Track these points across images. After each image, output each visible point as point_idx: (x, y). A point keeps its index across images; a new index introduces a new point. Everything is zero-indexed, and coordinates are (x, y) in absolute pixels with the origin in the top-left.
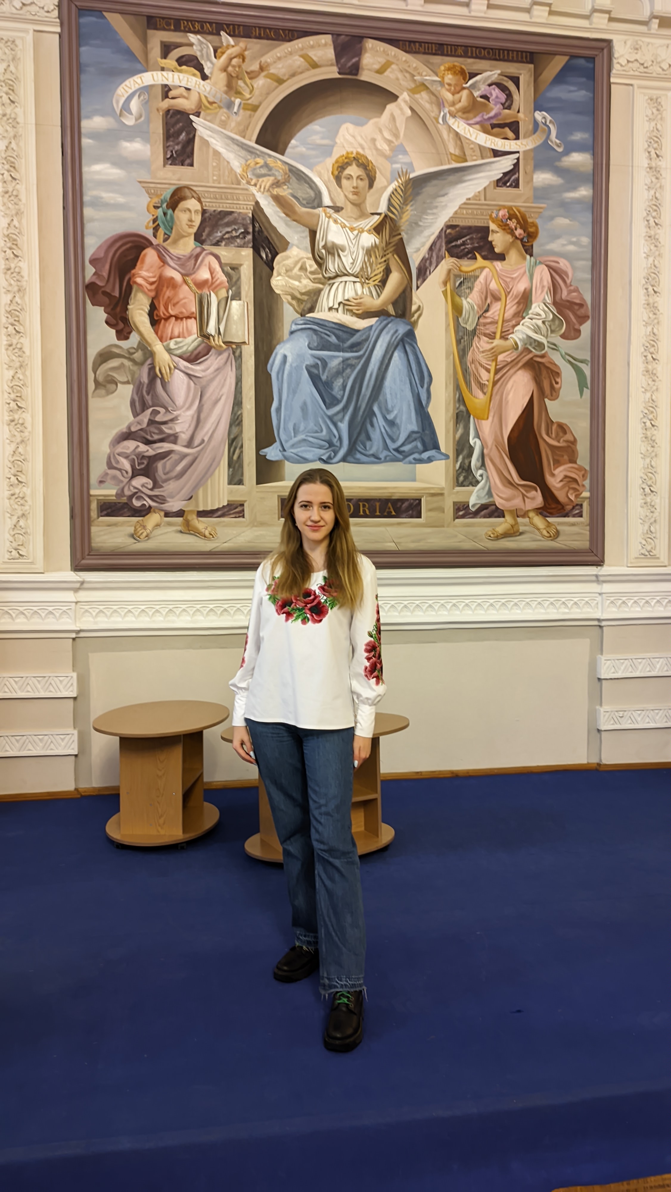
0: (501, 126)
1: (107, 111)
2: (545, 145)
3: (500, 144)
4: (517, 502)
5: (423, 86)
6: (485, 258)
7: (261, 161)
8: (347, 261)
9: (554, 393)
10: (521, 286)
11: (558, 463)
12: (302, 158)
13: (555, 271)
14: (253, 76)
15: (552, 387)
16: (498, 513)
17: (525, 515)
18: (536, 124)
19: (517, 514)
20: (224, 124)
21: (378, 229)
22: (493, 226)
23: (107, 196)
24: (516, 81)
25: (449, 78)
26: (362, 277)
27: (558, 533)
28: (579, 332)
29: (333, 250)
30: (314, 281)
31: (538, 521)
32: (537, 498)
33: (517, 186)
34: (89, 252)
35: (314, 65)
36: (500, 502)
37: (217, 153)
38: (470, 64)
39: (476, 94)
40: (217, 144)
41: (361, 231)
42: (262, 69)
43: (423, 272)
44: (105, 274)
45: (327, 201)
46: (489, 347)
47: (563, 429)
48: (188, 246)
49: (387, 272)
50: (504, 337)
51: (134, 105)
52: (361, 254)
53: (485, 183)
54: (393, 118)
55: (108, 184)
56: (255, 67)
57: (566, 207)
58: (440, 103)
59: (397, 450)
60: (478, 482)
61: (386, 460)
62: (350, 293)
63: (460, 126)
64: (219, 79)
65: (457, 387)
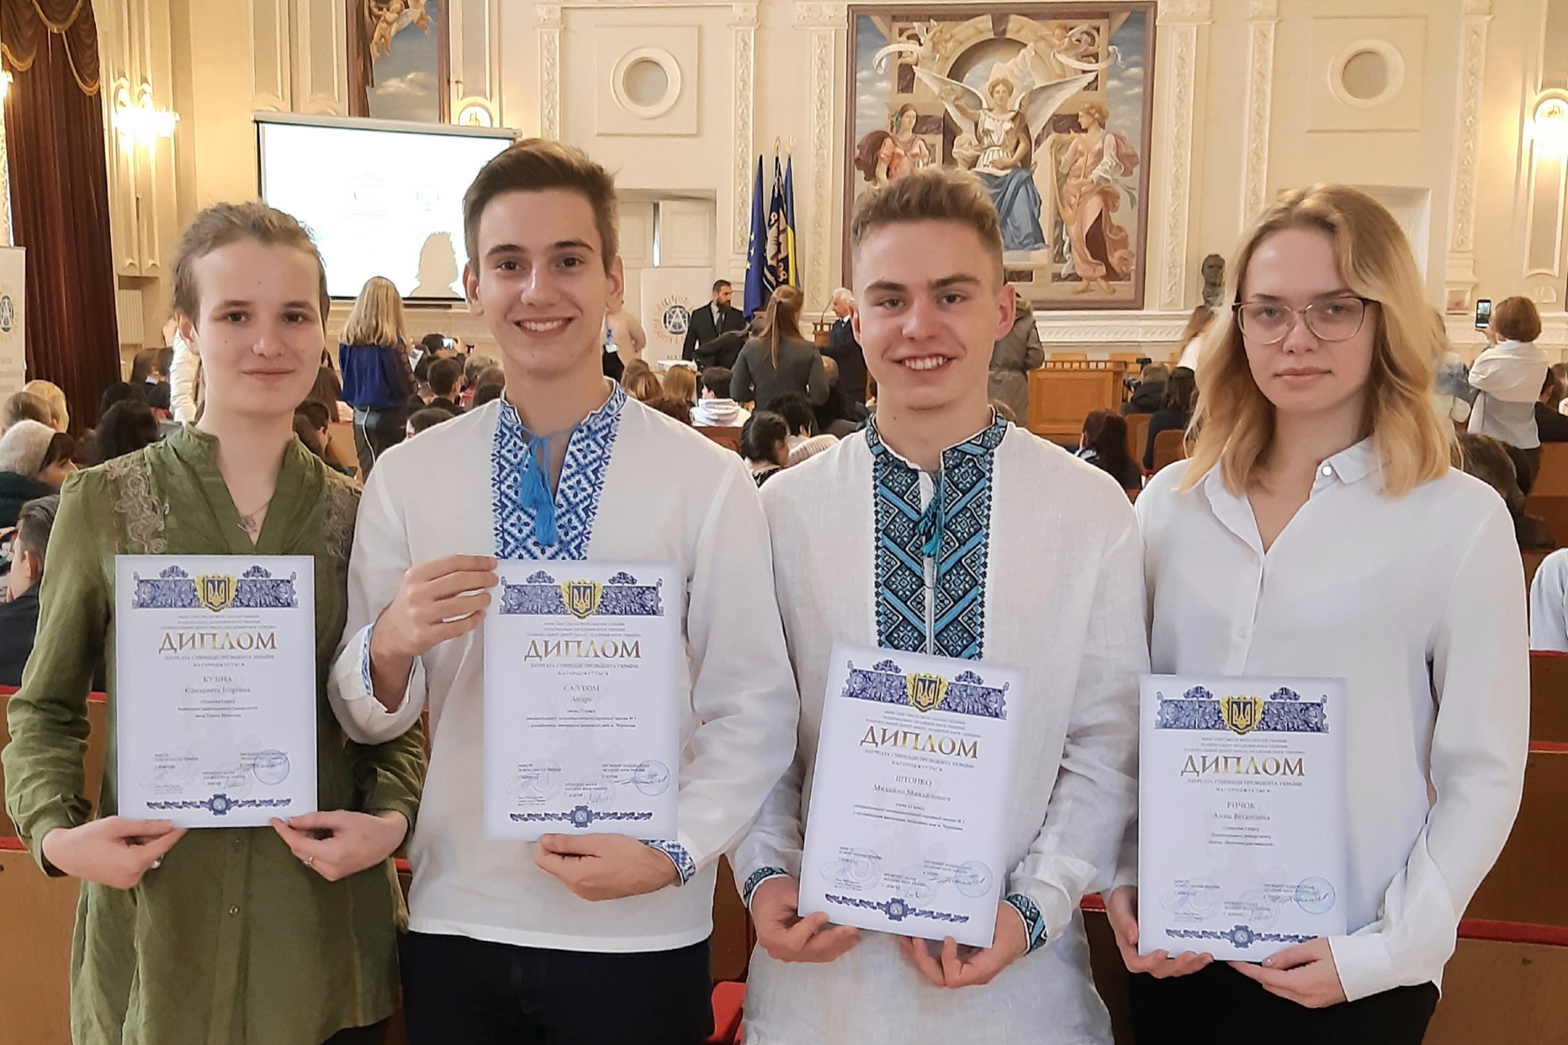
0: (1088, 56)
1: (869, 67)
2: (1115, 65)
3: (1087, 67)
4: (1090, 273)
5: (1042, 38)
6: (1075, 132)
7: (949, 87)
8: (995, 138)
9: (1115, 208)
10: (1098, 146)
11: (1116, 250)
12: (971, 84)
13: (1118, 138)
14: (947, 41)
15: (1114, 205)
16: (1080, 279)
17: (1095, 280)
18: (1109, 53)
19: (1090, 279)
20: (930, 69)
21: (1013, 119)
22: (1080, 114)
23: (868, 112)
24: (1098, 30)
25: (1057, 31)
26: (1003, 146)
27: (1114, 291)
28: (1131, 173)
29: (988, 133)
30: (977, 151)
31: (1103, 283)
32: (1103, 270)
33: (1096, 89)
34: (857, 143)
35: (981, 32)
36: (1079, 273)
37: (926, 85)
38: (1070, 23)
39: (1074, 39)
40: (926, 80)
41: (1003, 121)
42: (951, 37)
43: (1038, 142)
44: (865, 153)
45: (985, 105)
46: (1075, 183)
47: (1120, 229)
48: (909, 135)
49: (1018, 143)
50: (1085, 177)
51: (883, 64)
52: (1003, 133)
53: (1077, 89)
54: (1024, 56)
55: (869, 106)
56: (949, 36)
57: (1128, 100)
58: (1051, 46)
59: (1020, 243)
60: (1066, 261)
61: (1013, 249)
62: (996, 157)
63: (1063, 58)
64: (928, 45)
65: (1056, 207)
